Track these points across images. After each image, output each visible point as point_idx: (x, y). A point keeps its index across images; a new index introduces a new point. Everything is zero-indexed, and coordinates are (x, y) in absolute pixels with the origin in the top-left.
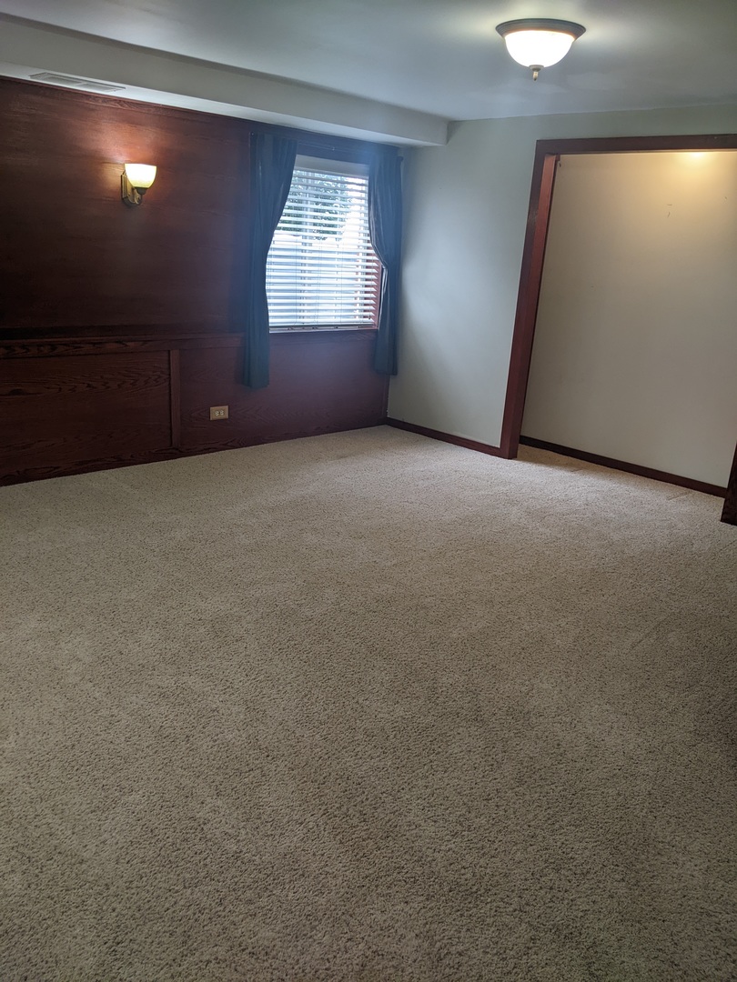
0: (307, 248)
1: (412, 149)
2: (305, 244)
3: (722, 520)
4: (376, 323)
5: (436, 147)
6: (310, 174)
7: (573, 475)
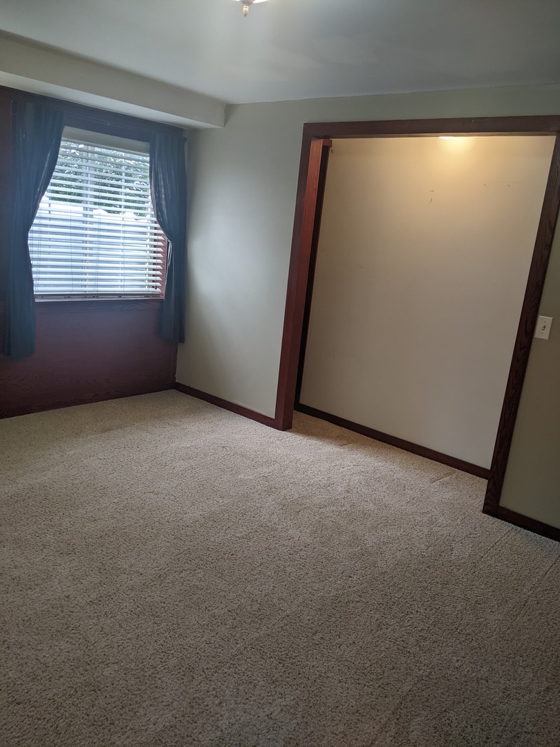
0: (88, 219)
1: (194, 131)
2: (86, 216)
3: (485, 511)
4: (164, 293)
5: (213, 129)
6: (90, 148)
7: (342, 450)
